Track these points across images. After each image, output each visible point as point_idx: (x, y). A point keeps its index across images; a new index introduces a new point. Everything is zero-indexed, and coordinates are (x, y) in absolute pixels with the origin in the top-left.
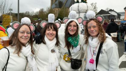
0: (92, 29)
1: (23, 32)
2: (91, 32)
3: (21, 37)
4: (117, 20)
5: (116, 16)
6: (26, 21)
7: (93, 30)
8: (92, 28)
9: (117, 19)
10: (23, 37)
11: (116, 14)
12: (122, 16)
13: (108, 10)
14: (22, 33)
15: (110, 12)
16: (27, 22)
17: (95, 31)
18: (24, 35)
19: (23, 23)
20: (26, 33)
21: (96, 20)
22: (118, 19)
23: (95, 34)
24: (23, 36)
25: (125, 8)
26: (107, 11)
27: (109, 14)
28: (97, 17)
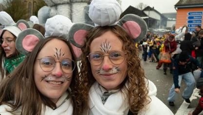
0: (107, 63)
1: (51, 63)
2: (102, 72)
3: (43, 78)
4: (160, 30)
5: (159, 20)
6: (60, 26)
7: (110, 69)
8: (106, 58)
9: (161, 28)
10: (50, 78)
11: (158, 17)
12: (169, 20)
13: (143, 8)
14: (48, 64)
15: (146, 12)
16: (61, 29)
17: (115, 71)
18: (54, 73)
19: (52, 33)
20: (58, 65)
21: (121, 30)
22: (163, 27)
23: (117, 80)
24: (50, 74)
25: (176, 6)
26: (140, 9)
27: (146, 15)
28: (124, 22)
